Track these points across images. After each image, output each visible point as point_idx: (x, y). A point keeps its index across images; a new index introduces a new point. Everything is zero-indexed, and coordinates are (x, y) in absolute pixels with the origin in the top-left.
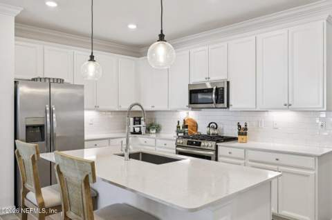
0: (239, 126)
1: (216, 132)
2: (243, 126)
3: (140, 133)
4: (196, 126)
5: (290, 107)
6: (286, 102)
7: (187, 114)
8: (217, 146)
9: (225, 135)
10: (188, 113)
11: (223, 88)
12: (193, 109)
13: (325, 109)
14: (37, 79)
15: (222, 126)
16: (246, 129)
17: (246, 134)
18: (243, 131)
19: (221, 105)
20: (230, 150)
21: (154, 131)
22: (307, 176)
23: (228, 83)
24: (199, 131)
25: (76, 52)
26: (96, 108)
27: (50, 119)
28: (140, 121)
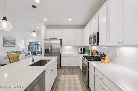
21: (87, 53)
23: (98, 33)
26: (68, 45)
27: (50, 48)
28: (81, 49)
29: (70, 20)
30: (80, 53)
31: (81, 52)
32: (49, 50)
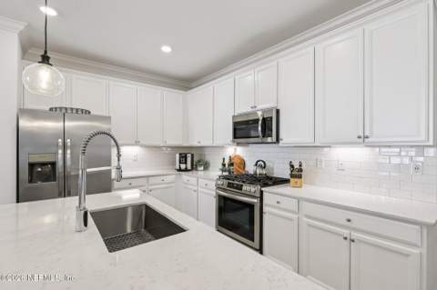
0: (292, 166)
1: (264, 172)
2: (297, 166)
3: (186, 170)
4: (243, 164)
5: (366, 140)
6: (362, 135)
7: (234, 151)
8: (262, 192)
9: (275, 176)
10: (235, 149)
11: (271, 118)
12: (238, 144)
13: (431, 143)
14: (56, 108)
15: (271, 164)
16: (301, 170)
17: (300, 177)
18: (297, 173)
19: (269, 140)
20: (279, 198)
21: (202, 168)
22: (407, 255)
23: (278, 111)
24: (246, 169)
25: (111, 82)
26: (137, 143)
27: (60, 156)
28: (186, 157)
29: (166, 49)
30: (180, 170)
31: (183, 166)
32: (53, 164)
